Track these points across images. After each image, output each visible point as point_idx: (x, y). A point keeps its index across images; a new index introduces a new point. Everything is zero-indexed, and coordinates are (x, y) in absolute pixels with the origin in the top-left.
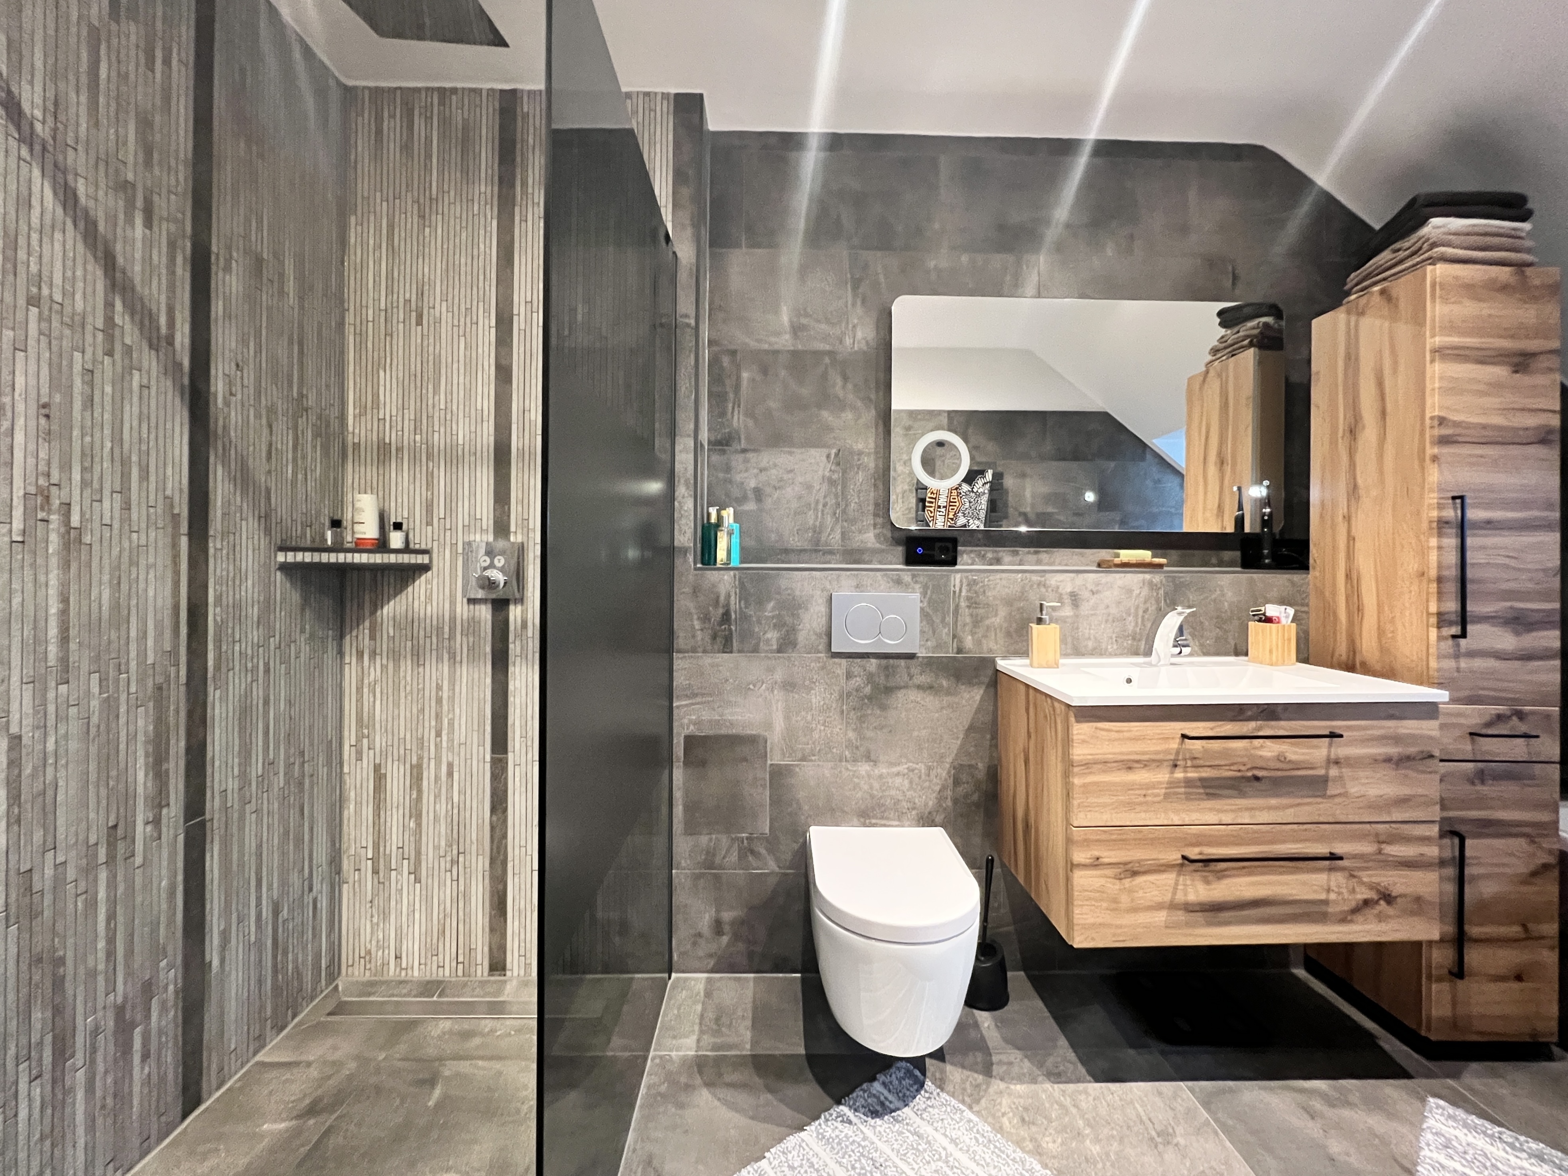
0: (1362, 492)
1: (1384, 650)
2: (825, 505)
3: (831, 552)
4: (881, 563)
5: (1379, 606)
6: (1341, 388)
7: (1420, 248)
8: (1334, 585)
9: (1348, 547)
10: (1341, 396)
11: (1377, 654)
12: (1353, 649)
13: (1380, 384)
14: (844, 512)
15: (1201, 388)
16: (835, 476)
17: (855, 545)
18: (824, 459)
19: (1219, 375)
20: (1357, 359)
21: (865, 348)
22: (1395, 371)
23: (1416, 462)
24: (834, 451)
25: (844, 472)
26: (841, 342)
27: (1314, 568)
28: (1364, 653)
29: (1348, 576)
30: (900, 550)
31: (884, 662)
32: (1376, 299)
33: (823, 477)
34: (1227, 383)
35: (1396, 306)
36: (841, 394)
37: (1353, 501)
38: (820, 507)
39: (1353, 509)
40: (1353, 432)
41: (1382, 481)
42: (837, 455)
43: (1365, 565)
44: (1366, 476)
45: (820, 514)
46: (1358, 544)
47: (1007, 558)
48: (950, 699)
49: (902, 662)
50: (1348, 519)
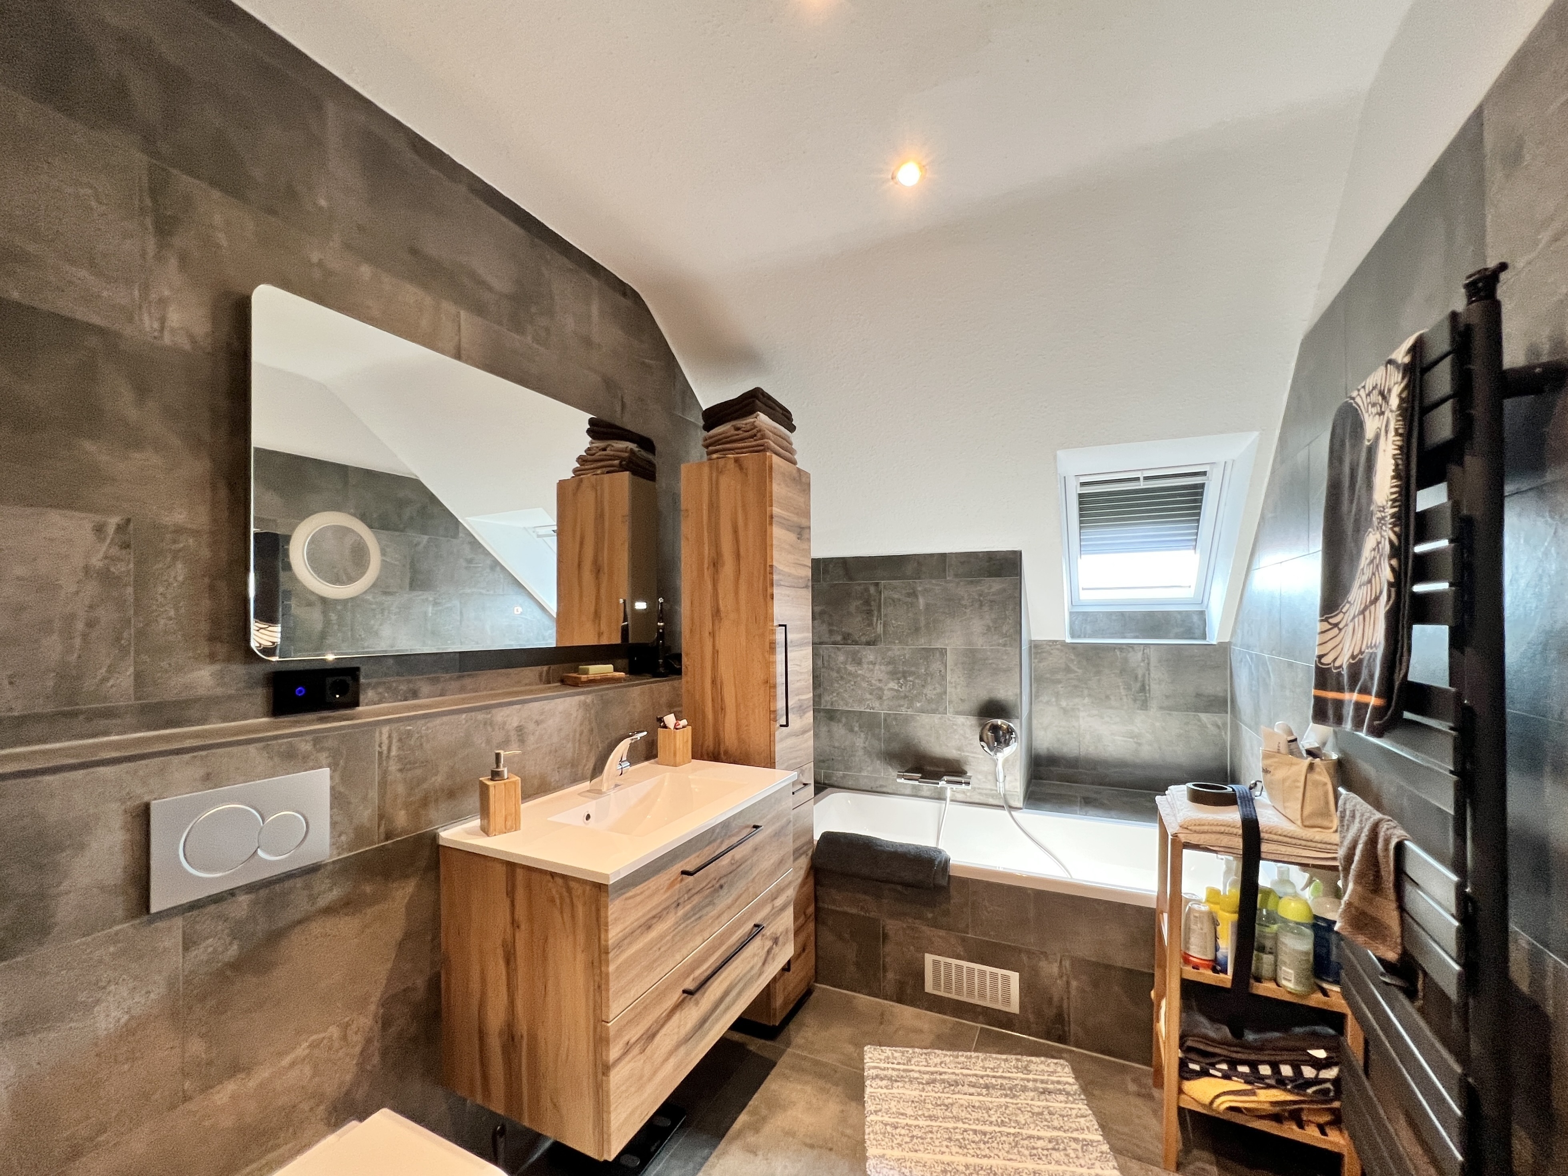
0: (723, 615)
1: (740, 740)
2: (91, 624)
3: (109, 713)
4: (225, 719)
5: (738, 706)
6: (705, 527)
7: (755, 435)
8: (703, 689)
9: (713, 659)
10: (706, 534)
11: (736, 742)
12: (718, 741)
13: (735, 531)
14: (141, 634)
15: (575, 494)
16: (118, 569)
17: (170, 696)
18: (90, 536)
19: (594, 488)
20: (718, 507)
21: (188, 347)
22: (746, 525)
23: (761, 597)
24: (113, 521)
25: (139, 563)
26: (130, 320)
27: (686, 675)
28: (727, 743)
29: (714, 682)
30: (260, 696)
31: (263, 893)
32: (731, 465)
33: (87, 569)
34: (602, 494)
35: (746, 475)
36: (132, 414)
37: (716, 622)
38: (80, 626)
39: (717, 628)
40: (716, 564)
41: (738, 610)
42: (121, 528)
43: (726, 672)
44: (726, 603)
45: (78, 642)
46: (721, 656)
47: (425, 688)
48: (376, 909)
49: (299, 883)
50: (713, 634)
